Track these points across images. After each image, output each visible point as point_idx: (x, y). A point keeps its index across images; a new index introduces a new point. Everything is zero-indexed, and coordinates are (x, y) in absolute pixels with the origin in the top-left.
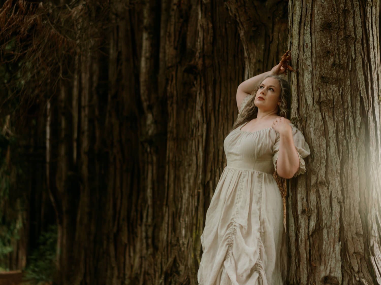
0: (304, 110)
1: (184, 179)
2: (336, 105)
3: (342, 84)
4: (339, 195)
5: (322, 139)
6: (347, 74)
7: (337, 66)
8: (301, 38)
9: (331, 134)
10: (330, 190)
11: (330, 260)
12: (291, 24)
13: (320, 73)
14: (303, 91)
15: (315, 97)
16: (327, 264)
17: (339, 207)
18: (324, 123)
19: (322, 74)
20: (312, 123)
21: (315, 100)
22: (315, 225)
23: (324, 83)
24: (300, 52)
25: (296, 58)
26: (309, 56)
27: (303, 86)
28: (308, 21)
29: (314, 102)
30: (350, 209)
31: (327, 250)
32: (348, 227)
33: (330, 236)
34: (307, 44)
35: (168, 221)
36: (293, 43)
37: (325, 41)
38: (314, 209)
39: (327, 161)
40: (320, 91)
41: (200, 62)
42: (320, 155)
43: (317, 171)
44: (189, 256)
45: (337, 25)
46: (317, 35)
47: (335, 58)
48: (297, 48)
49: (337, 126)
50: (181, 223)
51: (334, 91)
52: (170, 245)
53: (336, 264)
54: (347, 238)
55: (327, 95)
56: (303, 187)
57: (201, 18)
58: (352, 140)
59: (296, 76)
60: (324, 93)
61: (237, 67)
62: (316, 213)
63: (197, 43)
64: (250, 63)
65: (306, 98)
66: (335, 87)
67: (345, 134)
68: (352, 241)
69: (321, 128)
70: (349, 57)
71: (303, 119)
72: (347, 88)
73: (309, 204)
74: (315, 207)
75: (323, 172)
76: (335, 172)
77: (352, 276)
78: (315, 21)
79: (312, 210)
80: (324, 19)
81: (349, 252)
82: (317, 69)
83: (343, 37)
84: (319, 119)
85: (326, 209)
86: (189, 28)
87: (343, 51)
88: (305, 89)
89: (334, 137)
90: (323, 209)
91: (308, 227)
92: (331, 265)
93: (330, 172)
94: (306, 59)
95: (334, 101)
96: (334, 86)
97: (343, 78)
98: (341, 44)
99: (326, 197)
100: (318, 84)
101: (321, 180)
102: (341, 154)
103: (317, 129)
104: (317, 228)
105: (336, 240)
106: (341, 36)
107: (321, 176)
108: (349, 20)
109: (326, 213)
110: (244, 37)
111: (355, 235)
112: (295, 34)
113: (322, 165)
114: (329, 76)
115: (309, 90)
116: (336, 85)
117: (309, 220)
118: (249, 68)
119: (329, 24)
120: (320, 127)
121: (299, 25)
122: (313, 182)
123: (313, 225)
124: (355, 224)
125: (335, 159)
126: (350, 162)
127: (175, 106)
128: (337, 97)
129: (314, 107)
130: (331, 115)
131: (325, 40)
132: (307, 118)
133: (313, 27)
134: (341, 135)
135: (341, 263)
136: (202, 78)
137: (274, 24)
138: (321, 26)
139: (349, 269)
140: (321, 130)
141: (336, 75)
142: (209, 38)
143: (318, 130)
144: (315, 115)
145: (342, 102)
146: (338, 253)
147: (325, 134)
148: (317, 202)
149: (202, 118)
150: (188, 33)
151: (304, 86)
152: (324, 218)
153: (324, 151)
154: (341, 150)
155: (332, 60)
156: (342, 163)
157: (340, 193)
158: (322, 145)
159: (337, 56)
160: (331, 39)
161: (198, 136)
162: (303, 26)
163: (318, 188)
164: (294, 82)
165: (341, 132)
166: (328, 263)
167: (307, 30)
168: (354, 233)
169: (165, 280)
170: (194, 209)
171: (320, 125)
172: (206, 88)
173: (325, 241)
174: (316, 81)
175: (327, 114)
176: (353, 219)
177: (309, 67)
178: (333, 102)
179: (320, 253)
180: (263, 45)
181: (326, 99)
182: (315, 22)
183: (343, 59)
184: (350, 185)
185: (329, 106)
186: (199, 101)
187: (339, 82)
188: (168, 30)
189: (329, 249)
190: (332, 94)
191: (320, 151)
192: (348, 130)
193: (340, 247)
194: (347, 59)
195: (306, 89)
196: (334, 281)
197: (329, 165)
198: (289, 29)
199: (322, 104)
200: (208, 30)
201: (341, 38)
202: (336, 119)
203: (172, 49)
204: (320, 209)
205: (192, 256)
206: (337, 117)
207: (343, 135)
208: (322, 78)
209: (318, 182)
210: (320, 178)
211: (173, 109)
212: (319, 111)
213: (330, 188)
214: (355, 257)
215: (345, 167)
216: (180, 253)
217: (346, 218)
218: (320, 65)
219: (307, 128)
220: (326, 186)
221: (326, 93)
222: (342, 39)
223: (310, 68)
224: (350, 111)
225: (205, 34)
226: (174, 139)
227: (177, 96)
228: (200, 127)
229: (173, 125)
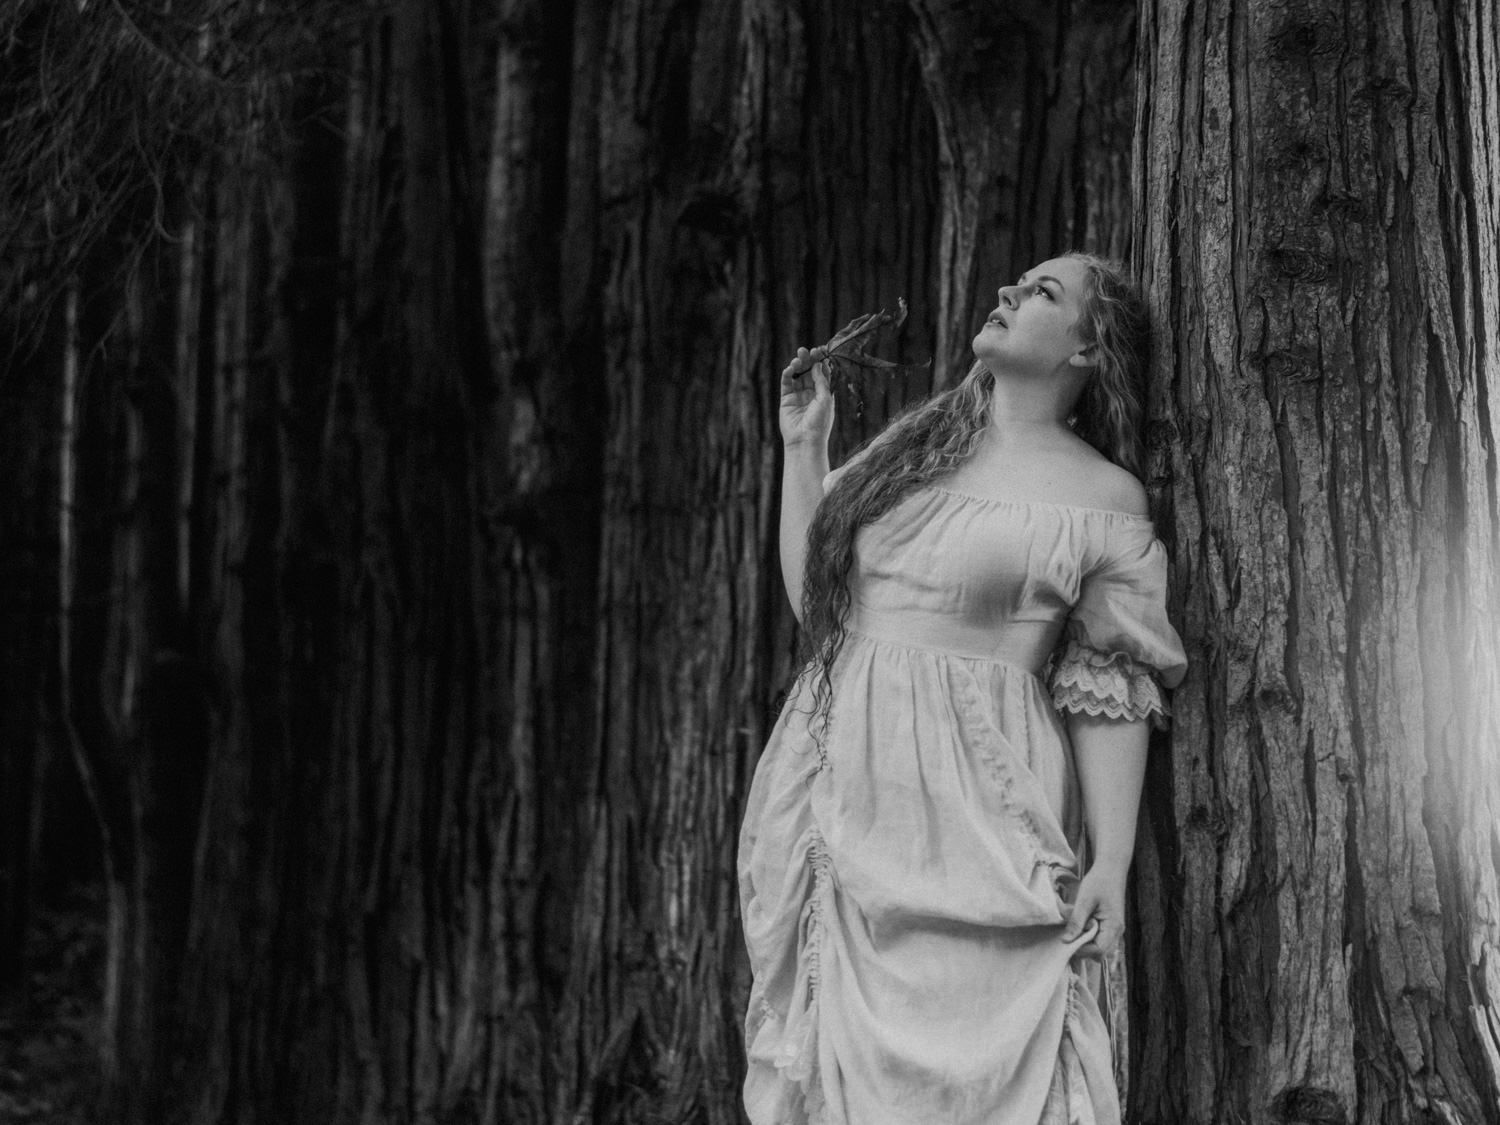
0: (1199, 389)
1: (674, 681)
2: (1330, 369)
3: (1357, 282)
4: (1341, 747)
5: (1273, 511)
6: (1376, 240)
7: (1337, 208)
8: (1192, 88)
9: (1311, 492)
10: (1304, 724)
11: (1309, 1020)
12: (1147, 26)
13: (1265, 236)
14: (1197, 311)
15: (1244, 334)
16: (1294, 1037)
17: (1344, 796)
18: (1280, 444)
19: (1276, 240)
20: (1233, 445)
21: (1246, 347)
22: (1244, 871)
23: (1283, 279)
24: (1187, 147)
25: (1168, 170)
26: (1223, 164)
27: (1196, 290)
28: (1222, 16)
29: (1242, 358)
30: (1388, 808)
31: (1294, 979)
32: (1381, 881)
33: (1305, 919)
34: (1214, 111)
35: (609, 861)
36: (1155, 107)
37: (1287, 102)
38: (1241, 806)
39: (1291, 605)
40: (1265, 312)
41: (751, 182)
42: (1266, 578)
43: (1253, 643)
44: (703, 1009)
45: (1338, 35)
46: (1257, 75)
47: (1328, 176)
48: (1173, 127)
49: (1335, 459)
50: (661, 869)
51: (1323, 312)
52: (614, 963)
53: (1332, 1040)
54: (1376, 926)
55: (1294, 325)
56: (1195, 712)
58: (1396, 516)
59: (1166, 247)
60: (1281, 317)
61: (907, 207)
62: (1249, 825)
63: (736, 101)
64: (962, 187)
65: (1208, 340)
66: (1329, 296)
67: (1366, 495)
68: (1395, 943)
69: (1267, 467)
70: (1384, 170)
71: (1195, 428)
72: (1376, 297)
73: (1222, 785)
74: (1246, 795)
75: (1278, 650)
76: (1326, 651)
77: (1397, 1090)
78: (1251, 15)
79: (1232, 810)
80: (1285, 11)
81: (1385, 986)
82: (1256, 219)
83: (1361, 84)
84: (1259, 430)
85: (1292, 806)
86: (700, 37)
87: (1360, 146)
88: (1204, 301)
89: (1321, 504)
90: (1279, 806)
91: (1219, 882)
92: (1311, 1043)
93: (1306, 650)
94: (1212, 175)
95: (1324, 352)
96: (1323, 289)
97: (1359, 259)
98: (1355, 117)
99: (1290, 757)
100: (1256, 284)
101: (1266, 684)
102: (1349, 578)
103: (1251, 468)
104: (1254, 885)
105: (1332, 937)
106: (1353, 81)
107: (1270, 667)
108: (1387, 16)
109: (1289, 822)
110: (937, 79)
111: (1409, 915)
112: (1168, 67)
113: (1273, 622)
114: (1302, 249)
115: (1221, 308)
116: (1331, 286)
117: (1220, 851)
118: (956, 209)
119: (1305, 30)
120: (1265, 462)
121: (1182, 31)
122: (1236, 690)
123: (1236, 874)
124: (1407, 871)
125: (1327, 596)
126: (1387, 608)
127: (637, 369)
128: (1333, 337)
129: (1242, 376)
130: (1309, 409)
131: (1289, 98)
132: (1210, 422)
133: (1240, 42)
134: (1351, 495)
135: (1352, 1032)
136: (759, 251)
137: (1064, 24)
138: (1271, 38)
139: (1385, 1060)
140: (1268, 475)
141: (1332, 244)
142: (788, 80)
143: (1254, 475)
144: (1243, 410)
145: (1356, 360)
146: (1340, 992)
147: (1285, 490)
148: (1254, 779)
149: (755, 421)
150: (697, 57)
151: (1198, 289)
152: (1281, 843)
153: (1282, 562)
154: (1352, 559)
155: (1316, 181)
156: (1356, 611)
157: (1345, 737)
158: (1272, 536)
159: (1337, 167)
160: (1314, 95)
161: (740, 496)
162: (1197, 38)
163: (1256, 718)
164: (1159, 271)
165: (1350, 485)
166: (1301, 1033)
167: (1215, 55)
168: (1405, 909)
169: (598, 1113)
170: (721, 810)
171: (1265, 452)
172: (772, 291)
173: (1287, 942)
174: (1249, 266)
175: (1295, 408)
176: (1400, 849)
177: (1221, 208)
178: (1320, 356)
179: (1266, 991)
180: (1017, 115)
181: (1291, 343)
182: (1251, 23)
183: (1359, 176)
184: (1387, 705)
185: (1304, 374)
186: (745, 347)
187: (1341, 272)
188: (611, 43)
189: (1304, 976)
190: (1314, 322)
191: (1264, 564)
192: (1377, 474)
193: (1349, 965)
194: (1378, 178)
195: (1209, 300)
196: (1324, 1110)
197: (1300, 619)
198: (1142, 47)
199: (1273, 363)
200: (786, 45)
201: (1353, 91)
202: (1331, 427)
203: (626, 121)
204: (1264, 807)
205: (717, 1009)
206: (1333, 417)
207: (1358, 494)
208: (1275, 255)
209: (1257, 694)
210: (1263, 677)
211: (627, 381)
212: (1261, 394)
213: (1304, 716)
214: (1408, 1007)
215: (1366, 628)
216: (659, 997)
217: (1373, 846)
218: (1269, 203)
219: (1212, 467)
220: (1288, 712)
221: (1289, 320)
222: (1358, 92)
223: (1224, 216)
224: (1387, 395)
225: (772, 62)
226: (633, 511)
227: (647, 323)
228: (747, 460)
229: (628, 448)
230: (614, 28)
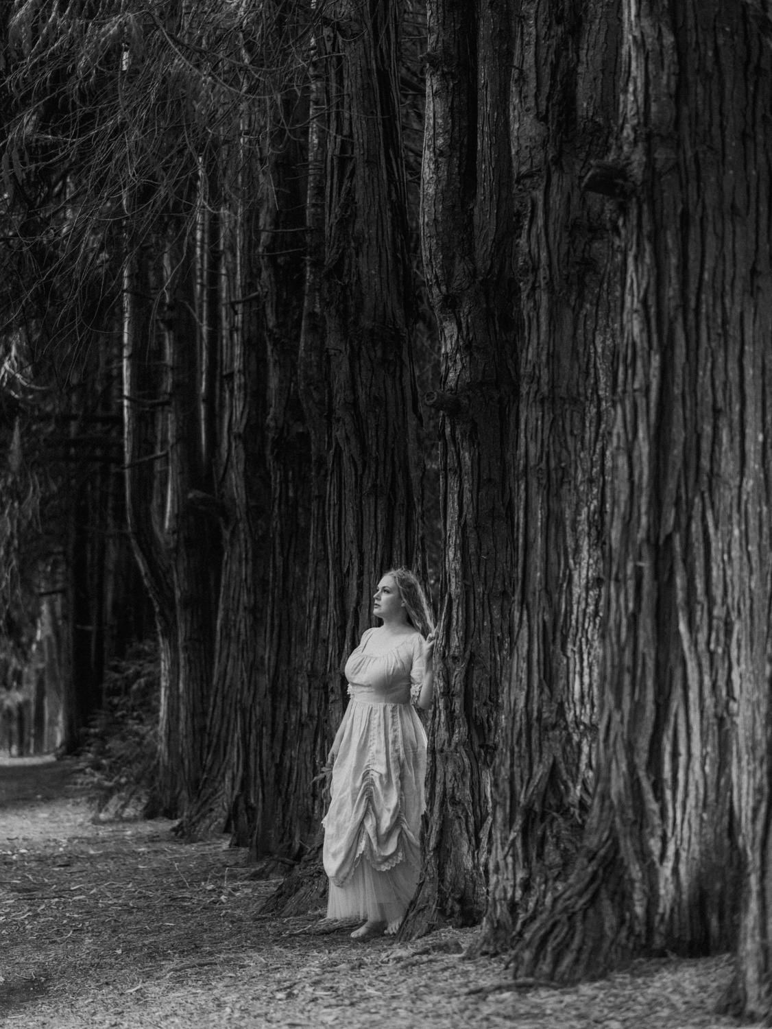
1: (575, 522)
35: (530, 651)
41: (638, 157)
44: (614, 766)
50: (568, 658)
52: (535, 724)
57: (638, 16)
63: (623, 98)
86: (583, 53)
127: (544, 299)
136: (645, 207)
142: (664, 79)
149: (645, 335)
150: (581, 69)
161: (635, 391)
169: (525, 832)
170: (624, 621)
172: (656, 238)
186: (636, 280)
188: (516, 63)
200: (661, 54)
203: (529, 119)
205: (624, 767)
211: (536, 307)
216: (568, 748)
225: (651, 67)
226: (542, 401)
227: (550, 266)
228: (639, 364)
229: (538, 355)
230: (517, 52)
